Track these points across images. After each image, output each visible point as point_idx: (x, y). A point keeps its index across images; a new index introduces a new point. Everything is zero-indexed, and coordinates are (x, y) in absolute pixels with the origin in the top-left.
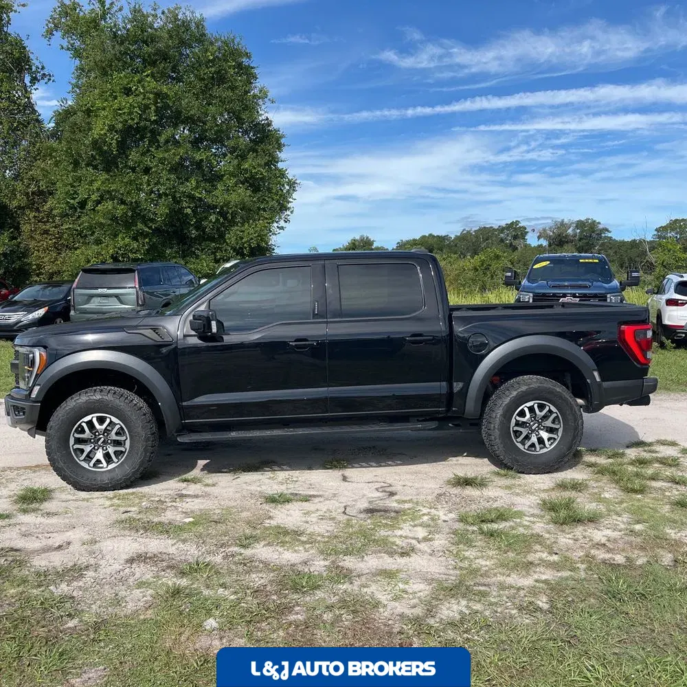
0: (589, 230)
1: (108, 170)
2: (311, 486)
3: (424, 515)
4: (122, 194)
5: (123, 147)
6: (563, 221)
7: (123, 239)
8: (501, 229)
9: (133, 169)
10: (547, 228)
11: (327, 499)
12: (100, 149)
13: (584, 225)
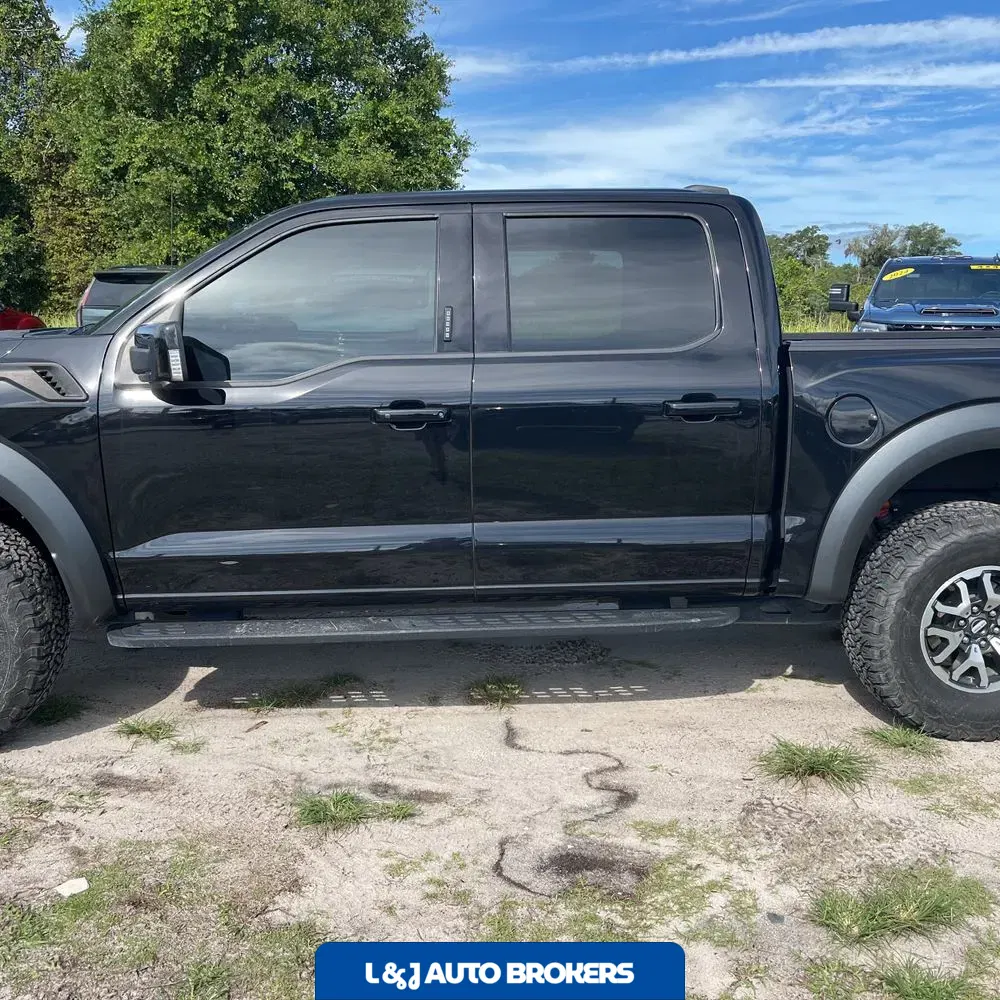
0: (926, 241)
1: (158, 117)
2: (427, 762)
3: (713, 887)
4: (182, 157)
5: (184, 78)
6: (886, 226)
7: (185, 231)
8: (790, 240)
9: (201, 116)
10: (861, 238)
11: (460, 812)
12: (145, 79)
13: (919, 233)
